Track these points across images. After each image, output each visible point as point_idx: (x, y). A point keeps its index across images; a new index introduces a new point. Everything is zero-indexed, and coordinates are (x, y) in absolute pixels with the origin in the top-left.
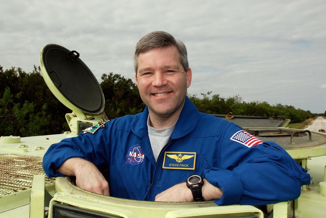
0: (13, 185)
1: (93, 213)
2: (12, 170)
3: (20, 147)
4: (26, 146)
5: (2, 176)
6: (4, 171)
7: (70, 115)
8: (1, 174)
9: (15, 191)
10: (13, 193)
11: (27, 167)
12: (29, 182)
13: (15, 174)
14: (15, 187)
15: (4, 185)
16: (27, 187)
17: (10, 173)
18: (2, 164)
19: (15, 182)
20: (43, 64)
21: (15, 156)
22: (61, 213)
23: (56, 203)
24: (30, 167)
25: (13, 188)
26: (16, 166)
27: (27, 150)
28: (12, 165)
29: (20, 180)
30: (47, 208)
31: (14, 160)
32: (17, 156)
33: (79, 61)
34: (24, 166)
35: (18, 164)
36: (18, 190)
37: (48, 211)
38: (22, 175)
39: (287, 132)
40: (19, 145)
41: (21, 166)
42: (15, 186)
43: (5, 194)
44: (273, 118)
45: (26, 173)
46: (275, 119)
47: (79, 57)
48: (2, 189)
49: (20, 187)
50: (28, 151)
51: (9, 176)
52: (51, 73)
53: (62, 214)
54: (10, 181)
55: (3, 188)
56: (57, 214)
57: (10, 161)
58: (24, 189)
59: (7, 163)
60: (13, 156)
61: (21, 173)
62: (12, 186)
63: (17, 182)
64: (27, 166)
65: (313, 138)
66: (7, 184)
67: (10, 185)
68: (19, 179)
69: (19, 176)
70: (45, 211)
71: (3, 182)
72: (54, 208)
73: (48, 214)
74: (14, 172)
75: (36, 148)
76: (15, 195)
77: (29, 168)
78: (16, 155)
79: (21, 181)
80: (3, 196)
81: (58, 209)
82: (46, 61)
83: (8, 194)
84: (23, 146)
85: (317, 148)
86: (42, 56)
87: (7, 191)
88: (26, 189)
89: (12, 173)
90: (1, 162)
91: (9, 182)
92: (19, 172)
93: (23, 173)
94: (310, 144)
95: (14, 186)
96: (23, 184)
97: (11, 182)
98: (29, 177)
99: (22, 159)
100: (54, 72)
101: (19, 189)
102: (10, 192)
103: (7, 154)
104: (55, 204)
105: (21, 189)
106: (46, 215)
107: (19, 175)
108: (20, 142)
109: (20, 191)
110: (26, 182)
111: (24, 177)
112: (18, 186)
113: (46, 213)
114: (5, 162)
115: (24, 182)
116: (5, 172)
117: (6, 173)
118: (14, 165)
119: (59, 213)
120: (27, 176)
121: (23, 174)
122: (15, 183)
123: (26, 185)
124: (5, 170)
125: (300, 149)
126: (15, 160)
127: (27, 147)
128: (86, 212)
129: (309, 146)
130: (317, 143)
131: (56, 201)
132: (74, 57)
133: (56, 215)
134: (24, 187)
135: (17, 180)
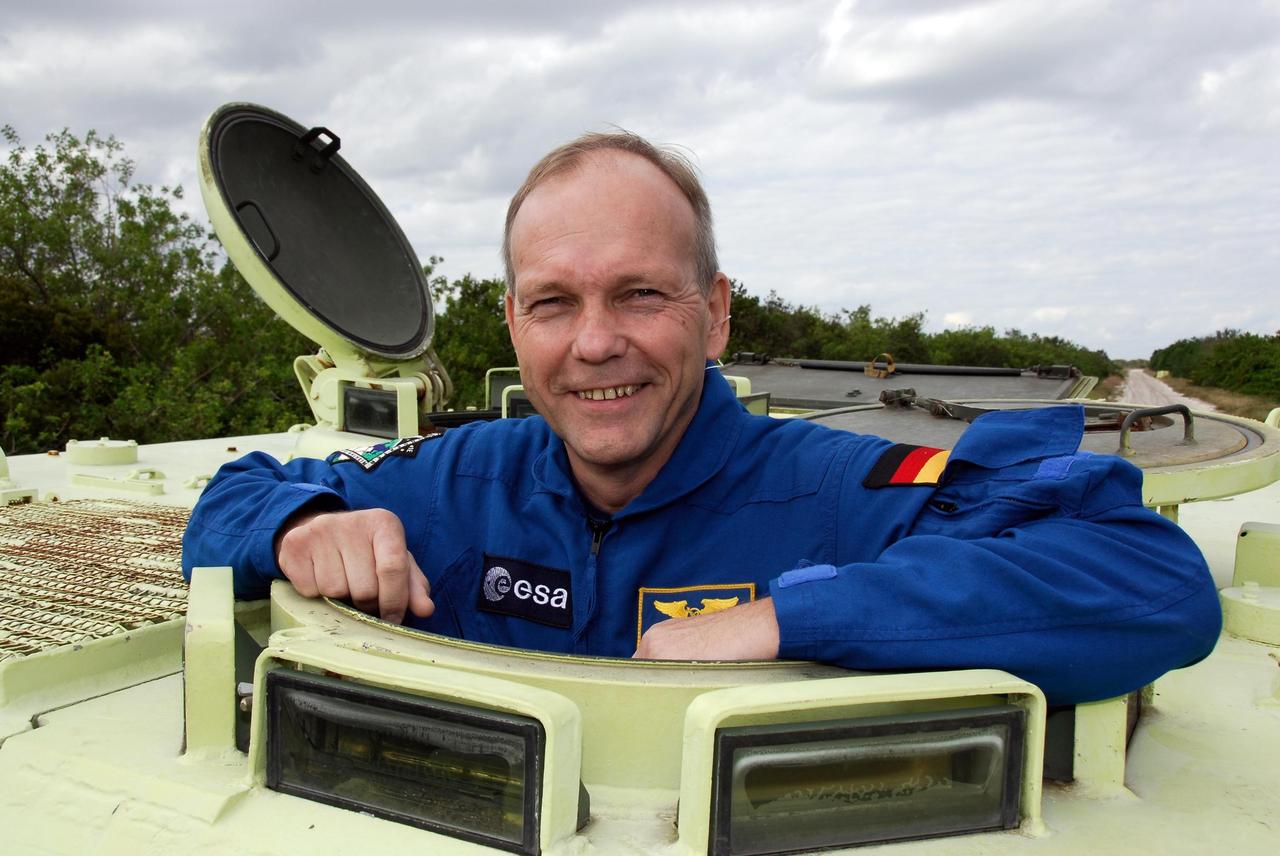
0: (117, 605)
1: (418, 703)
2: (112, 556)
3: (137, 478)
4: (156, 475)
5: (79, 573)
6: (84, 559)
7: (310, 364)
8: (76, 566)
9: (129, 626)
10: (121, 634)
11: (166, 544)
12: (175, 597)
13: (125, 567)
14: (125, 612)
15: (86, 604)
16: (169, 613)
17: (107, 565)
18: (78, 534)
19: (124, 596)
20: (211, 175)
21: (121, 507)
22: (297, 703)
23: (279, 665)
24: (173, 543)
25: (121, 617)
26: (126, 539)
27: (162, 486)
28: (112, 537)
29: (144, 587)
30: (244, 688)
31: (118, 520)
32: (127, 508)
33: (338, 165)
34: (153, 541)
35: (131, 534)
36: (137, 624)
37: (251, 695)
38: (147, 572)
39: (1101, 415)
40: (134, 470)
41: (143, 541)
42: (127, 607)
43: (92, 636)
44: (1036, 374)
45: (162, 566)
46: (1044, 375)
47: (339, 152)
48: (81, 621)
49: (144, 612)
50: (165, 490)
51: (104, 575)
52: (239, 208)
53: (303, 706)
54: (106, 593)
55: (85, 614)
56: (283, 705)
57: (103, 524)
58: (159, 619)
59: (93, 530)
60: (113, 506)
61: (146, 564)
62: (116, 610)
63: (130, 595)
64: (165, 541)
65: (1197, 434)
66: (98, 602)
67: (108, 604)
68: (137, 585)
69: (138, 574)
70: (239, 698)
71: (82, 595)
72: (274, 685)
73: (250, 706)
74: (121, 560)
75: (193, 480)
76: (128, 639)
77: (172, 548)
78: (124, 503)
79: (147, 593)
80: (86, 642)
81: (287, 690)
82: (220, 164)
83: (104, 635)
84: (148, 475)
85: (1216, 466)
86: (205, 148)
87: (98, 626)
88: (168, 620)
89: (113, 566)
90: (74, 526)
91: (104, 594)
92: (138, 562)
93: (153, 564)
94: (1189, 453)
95: (123, 609)
96: (154, 602)
97: (113, 596)
98: (173, 579)
99: (145, 518)
100: (252, 204)
101: (140, 618)
102: (108, 629)
103: (94, 501)
104: (275, 672)
105: (147, 619)
106: (245, 710)
107: (139, 570)
108: (134, 461)
109: (145, 627)
110: (165, 596)
111: (155, 579)
112: (137, 609)
113: (244, 701)
114: (87, 529)
115: (157, 594)
116: (90, 562)
117: (92, 565)
118: (119, 537)
119: (291, 702)
120: (165, 574)
121: (152, 567)
122: (127, 600)
123: (165, 604)
124: (89, 555)
125: (1158, 470)
126: (121, 520)
127: (162, 477)
128: (392, 697)
129: (1184, 459)
130: (1214, 451)
131: (278, 660)
132: (320, 149)
133: (280, 708)
134: (157, 613)
135: (131, 589)
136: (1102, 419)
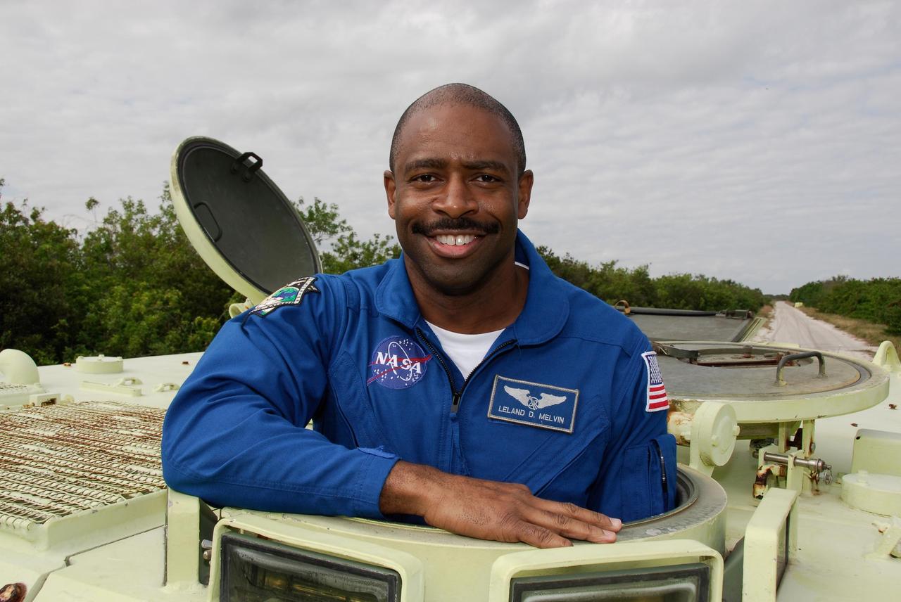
0: (118, 481)
1: (320, 558)
2: (112, 444)
3: (123, 384)
4: (136, 382)
5: (92, 457)
6: (95, 446)
8: (89, 452)
9: (127, 496)
10: (122, 502)
11: (147, 436)
12: (156, 475)
13: (121, 453)
14: (123, 486)
15: (98, 480)
16: (153, 487)
17: (109, 451)
18: (89, 428)
19: (123, 474)
21: (115, 408)
22: (241, 555)
23: (229, 531)
24: (152, 435)
25: (121, 490)
26: (121, 432)
27: (140, 390)
28: (111, 430)
29: (135, 468)
30: (205, 543)
31: (115, 417)
32: (119, 408)
34: (138, 433)
35: (124, 428)
36: (132, 495)
37: (210, 549)
38: (136, 456)
39: (766, 354)
40: (121, 378)
41: (132, 433)
42: (125, 483)
43: (103, 503)
44: (724, 315)
45: (146, 452)
46: (730, 316)
48: (96, 492)
49: (136, 486)
50: (143, 393)
51: (108, 458)
53: (244, 558)
54: (111, 472)
55: (98, 487)
56: (231, 555)
57: (105, 421)
58: (146, 492)
59: (98, 425)
60: (110, 407)
61: (135, 450)
62: (117, 484)
63: (127, 473)
64: (146, 433)
65: (827, 371)
66: (106, 479)
67: (112, 480)
68: (131, 467)
69: (130, 458)
70: (202, 550)
71: (95, 473)
72: (226, 543)
73: (210, 556)
74: (118, 447)
75: (162, 386)
76: (127, 505)
77: (151, 439)
78: (117, 404)
79: (137, 472)
80: (100, 507)
81: (234, 546)
83: (111, 503)
84: (131, 382)
85: (838, 394)
87: (107, 496)
88: (152, 492)
89: (114, 452)
90: (86, 422)
91: (109, 473)
92: (130, 449)
93: (140, 451)
94: (821, 385)
95: (123, 484)
96: (142, 479)
97: (115, 474)
98: (153, 462)
99: (131, 415)
101: (134, 491)
102: (114, 498)
103: (97, 402)
104: (226, 535)
105: (138, 491)
106: (206, 558)
107: (131, 455)
108: (122, 371)
109: (137, 496)
110: (149, 474)
111: (142, 461)
112: (131, 484)
113: (206, 553)
114: (94, 423)
115: (143, 473)
116: (98, 449)
117: (99, 451)
118: (116, 430)
119: (237, 555)
120: (149, 459)
121: (140, 453)
122: (124, 477)
123: (149, 480)
124: (97, 443)
125: (801, 396)
126: (117, 417)
127: (140, 383)
128: (303, 554)
129: (818, 389)
130: (838, 383)
131: (229, 527)
133: (229, 558)
134: (145, 487)
135: (127, 469)
136: (766, 357)
